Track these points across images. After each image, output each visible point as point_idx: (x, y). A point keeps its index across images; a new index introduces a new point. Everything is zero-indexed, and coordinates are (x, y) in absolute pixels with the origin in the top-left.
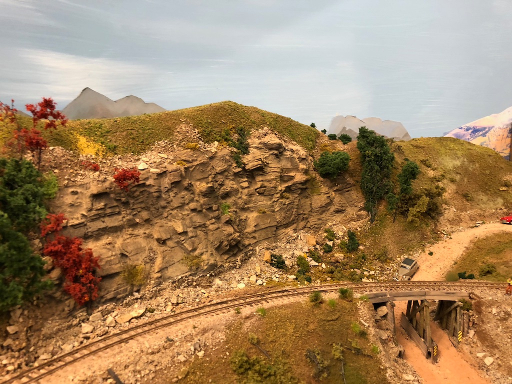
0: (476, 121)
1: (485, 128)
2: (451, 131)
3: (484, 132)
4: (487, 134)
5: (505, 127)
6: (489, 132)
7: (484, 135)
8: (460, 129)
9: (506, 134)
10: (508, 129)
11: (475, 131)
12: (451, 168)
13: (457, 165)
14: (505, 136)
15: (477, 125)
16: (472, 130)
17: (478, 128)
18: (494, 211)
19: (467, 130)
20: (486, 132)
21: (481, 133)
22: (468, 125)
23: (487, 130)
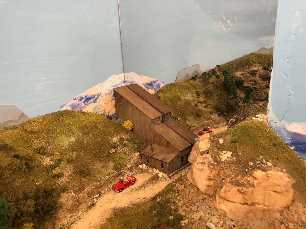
0: (87, 91)
1: (95, 96)
2: (67, 103)
3: (94, 99)
4: (97, 100)
5: (109, 92)
6: (99, 99)
7: (95, 101)
8: (74, 100)
9: (111, 97)
10: (112, 93)
11: (88, 99)
12: (67, 147)
13: (72, 142)
14: (111, 99)
15: (88, 94)
16: (85, 99)
17: (89, 97)
18: (107, 177)
19: (81, 99)
20: (96, 99)
21: (92, 100)
22: (81, 95)
23: (96, 97)
